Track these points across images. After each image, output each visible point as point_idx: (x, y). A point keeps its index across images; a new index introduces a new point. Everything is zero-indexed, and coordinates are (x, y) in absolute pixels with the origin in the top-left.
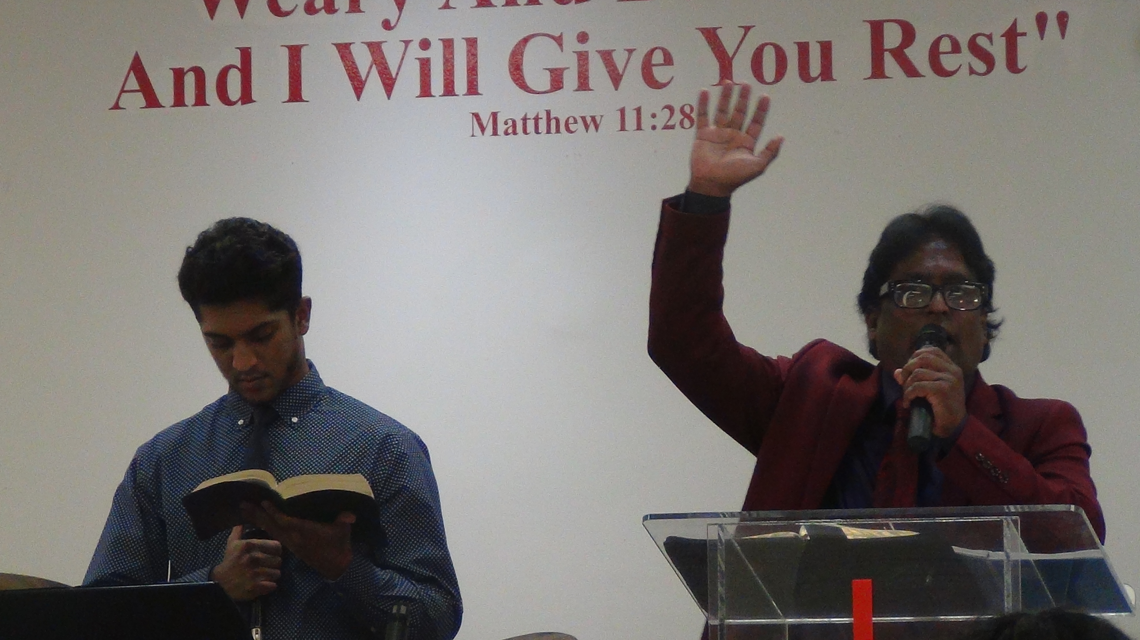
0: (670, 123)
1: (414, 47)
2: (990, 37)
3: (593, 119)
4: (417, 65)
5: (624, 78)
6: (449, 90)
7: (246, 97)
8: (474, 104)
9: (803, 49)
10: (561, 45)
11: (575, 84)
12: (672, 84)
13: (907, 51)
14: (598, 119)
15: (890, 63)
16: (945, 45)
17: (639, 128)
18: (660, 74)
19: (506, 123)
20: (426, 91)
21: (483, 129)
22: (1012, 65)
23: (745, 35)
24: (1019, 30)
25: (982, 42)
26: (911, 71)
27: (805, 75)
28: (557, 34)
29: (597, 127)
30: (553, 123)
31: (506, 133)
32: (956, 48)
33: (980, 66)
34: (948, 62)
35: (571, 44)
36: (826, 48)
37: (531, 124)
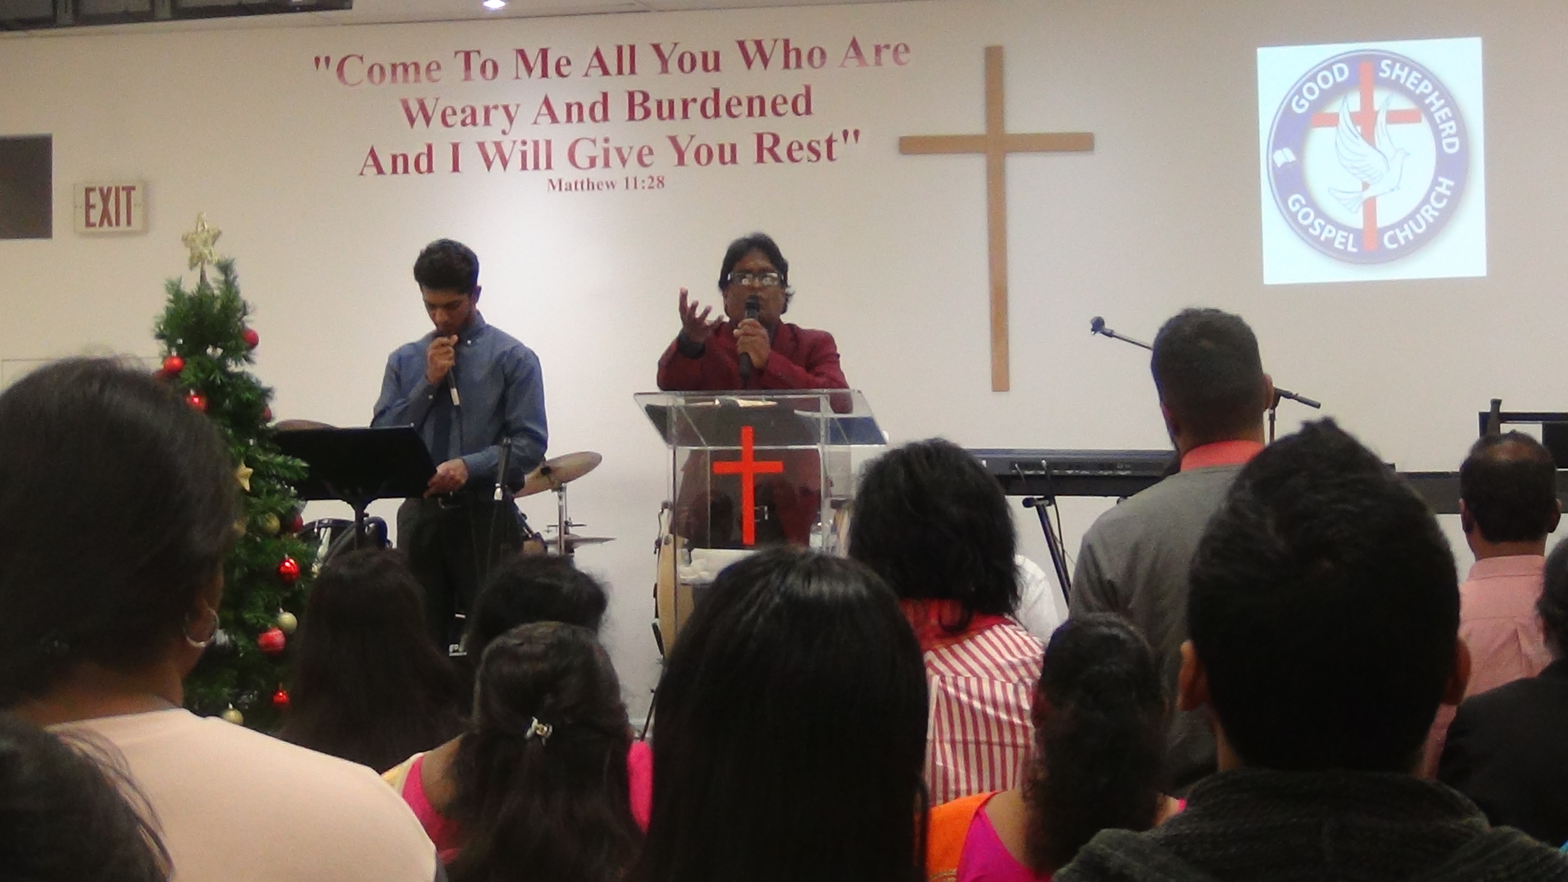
0: (652, 185)
1: (519, 144)
2: (818, 143)
3: (612, 183)
4: (520, 155)
5: (628, 162)
6: (536, 167)
7: (430, 169)
8: (550, 174)
9: (722, 148)
10: (595, 144)
11: (602, 164)
12: (653, 165)
13: (775, 149)
14: (614, 183)
15: (766, 155)
16: (795, 146)
17: (636, 187)
18: (647, 160)
19: (566, 184)
20: (524, 167)
21: (554, 187)
22: (830, 157)
23: (691, 140)
24: (834, 138)
25: (814, 144)
26: (777, 159)
27: (722, 160)
28: (593, 138)
29: (613, 187)
30: (591, 185)
31: (566, 189)
32: (801, 148)
33: (814, 157)
34: (796, 155)
35: (600, 144)
36: (733, 148)
37: (579, 186)
